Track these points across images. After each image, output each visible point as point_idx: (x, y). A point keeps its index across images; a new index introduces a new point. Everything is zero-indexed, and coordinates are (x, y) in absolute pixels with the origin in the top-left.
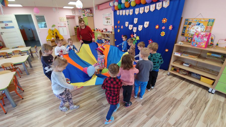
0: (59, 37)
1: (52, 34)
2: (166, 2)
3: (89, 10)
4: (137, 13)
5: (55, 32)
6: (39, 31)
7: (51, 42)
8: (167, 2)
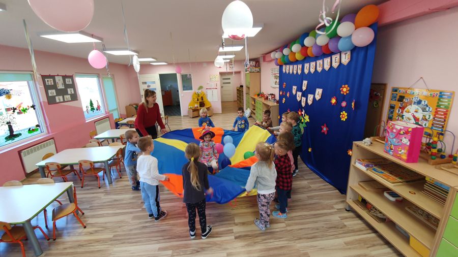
0: (205, 104)
1: (196, 99)
2: (345, 54)
3: (254, 62)
4: (306, 71)
5: (201, 96)
6: (182, 95)
7: (192, 111)
8: (347, 55)
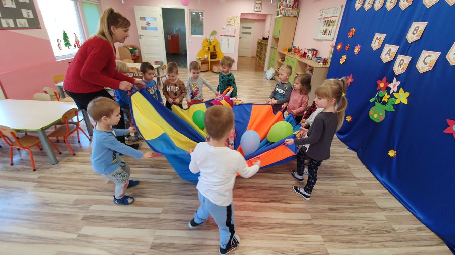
0: (216, 56)
1: (207, 49)
3: (292, 1)
4: (429, 1)
5: (213, 44)
6: (190, 40)
